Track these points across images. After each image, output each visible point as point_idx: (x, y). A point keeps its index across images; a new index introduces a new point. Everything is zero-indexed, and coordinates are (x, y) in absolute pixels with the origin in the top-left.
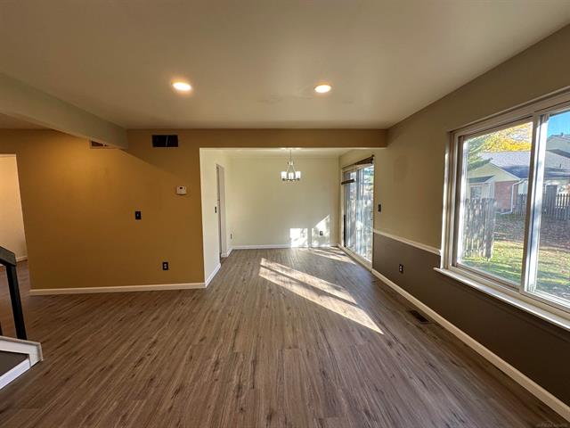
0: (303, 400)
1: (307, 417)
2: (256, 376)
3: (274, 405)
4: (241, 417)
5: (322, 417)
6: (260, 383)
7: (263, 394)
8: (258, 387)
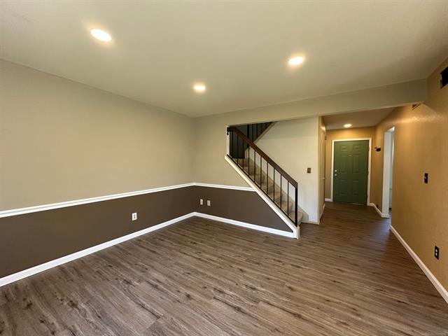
0: (178, 318)
1: (168, 312)
2: (222, 304)
3: (192, 301)
4: (201, 286)
5: (158, 320)
6: (215, 303)
7: (205, 300)
8: (213, 300)
